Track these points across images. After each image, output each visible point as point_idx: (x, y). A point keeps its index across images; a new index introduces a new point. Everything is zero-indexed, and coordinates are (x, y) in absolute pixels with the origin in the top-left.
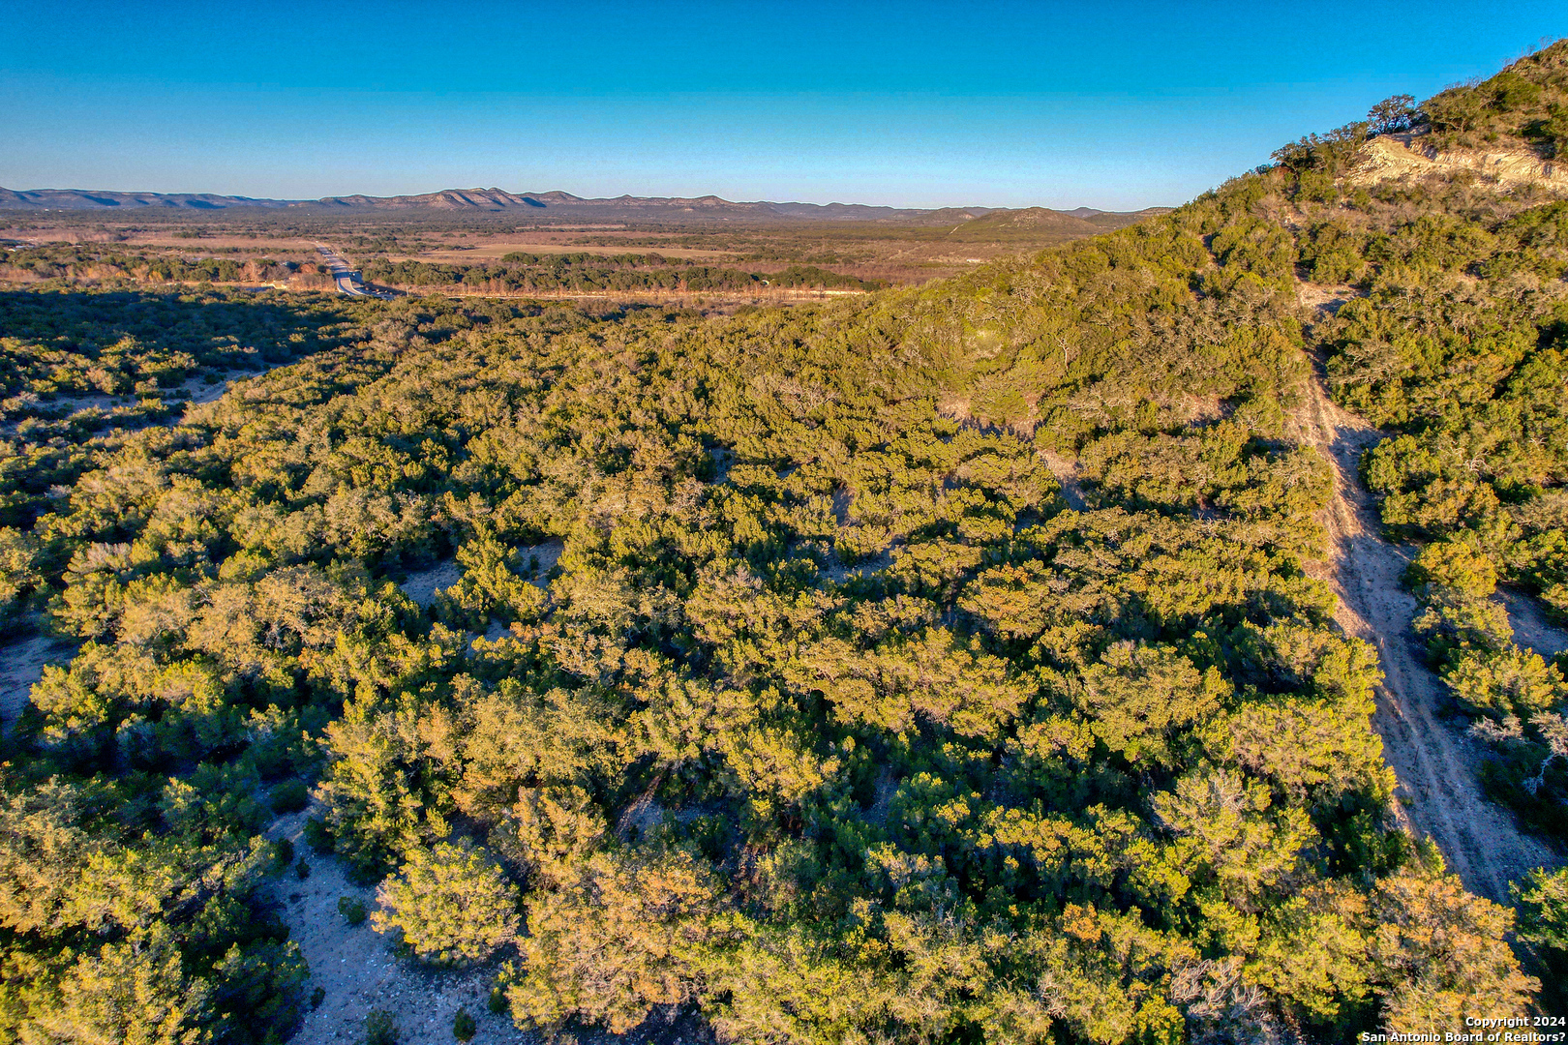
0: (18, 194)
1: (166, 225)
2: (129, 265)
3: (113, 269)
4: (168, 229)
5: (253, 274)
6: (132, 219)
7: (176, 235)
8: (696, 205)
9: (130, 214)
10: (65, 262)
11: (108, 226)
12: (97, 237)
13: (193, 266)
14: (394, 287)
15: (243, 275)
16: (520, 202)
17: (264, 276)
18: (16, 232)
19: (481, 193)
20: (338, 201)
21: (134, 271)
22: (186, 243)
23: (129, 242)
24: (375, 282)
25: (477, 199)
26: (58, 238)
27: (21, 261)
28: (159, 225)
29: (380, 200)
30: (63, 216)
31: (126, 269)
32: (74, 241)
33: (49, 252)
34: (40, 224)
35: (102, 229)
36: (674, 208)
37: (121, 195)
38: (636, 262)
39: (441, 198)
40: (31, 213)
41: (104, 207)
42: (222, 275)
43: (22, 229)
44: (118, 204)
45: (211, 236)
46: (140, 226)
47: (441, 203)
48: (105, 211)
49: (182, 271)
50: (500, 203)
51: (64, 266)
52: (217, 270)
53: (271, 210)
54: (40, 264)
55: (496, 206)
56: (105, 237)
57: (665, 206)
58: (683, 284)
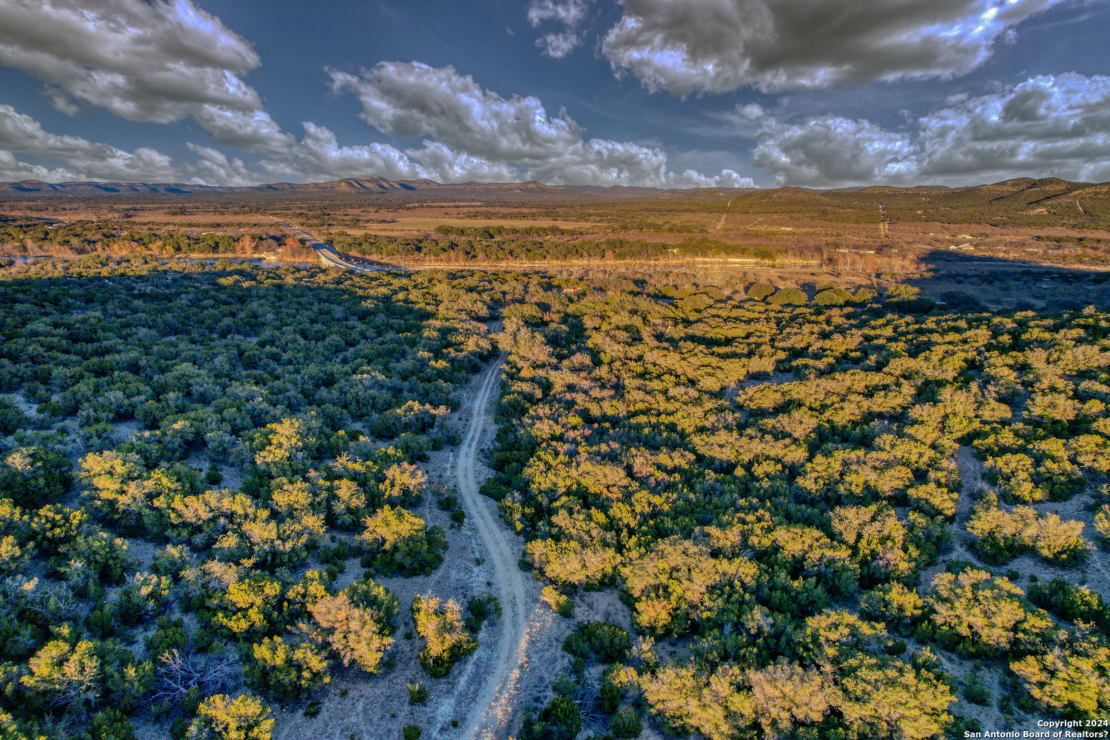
0: (51, 185)
1: (155, 206)
2: (146, 240)
3: (134, 244)
4: (158, 208)
5: (247, 247)
6: (131, 201)
7: (167, 213)
8: (522, 187)
9: (128, 198)
10: (94, 238)
11: (115, 207)
12: (110, 216)
13: (197, 241)
14: (367, 257)
15: (238, 248)
16: (398, 186)
17: (256, 249)
18: (51, 213)
19: (371, 180)
20: (270, 187)
21: (151, 246)
22: (178, 219)
23: (137, 219)
24: (351, 253)
25: (368, 185)
26: (82, 217)
27: (59, 239)
28: (151, 206)
29: (300, 186)
30: (84, 200)
31: (144, 244)
32: (95, 220)
33: (79, 230)
34: (68, 206)
35: (111, 210)
36: (507, 189)
37: (120, 185)
38: (541, 233)
39: (343, 184)
40: (60, 198)
41: (108, 194)
42: (221, 248)
43: (55, 210)
44: (118, 191)
45: (191, 214)
46: (138, 207)
47: (344, 187)
48: (111, 196)
49: (189, 245)
50: (383, 187)
51: (94, 242)
52: (217, 244)
53: (224, 193)
54: (75, 242)
55: (382, 190)
56: (116, 215)
57: (501, 188)
58: (609, 254)
